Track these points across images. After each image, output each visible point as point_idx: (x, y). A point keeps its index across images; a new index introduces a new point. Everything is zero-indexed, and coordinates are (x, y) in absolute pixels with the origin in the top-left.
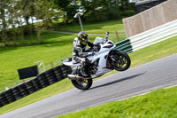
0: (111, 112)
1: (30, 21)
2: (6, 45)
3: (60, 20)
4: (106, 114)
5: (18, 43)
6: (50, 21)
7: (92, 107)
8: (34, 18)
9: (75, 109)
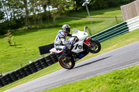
0: (115, 78)
1: (47, 9)
2: (29, 28)
3: (71, 8)
4: (111, 81)
5: (38, 27)
6: (63, 9)
7: (99, 75)
8: (50, 7)
9: (86, 77)
